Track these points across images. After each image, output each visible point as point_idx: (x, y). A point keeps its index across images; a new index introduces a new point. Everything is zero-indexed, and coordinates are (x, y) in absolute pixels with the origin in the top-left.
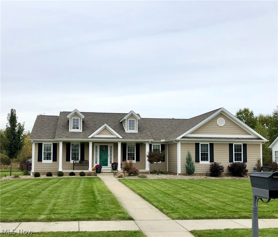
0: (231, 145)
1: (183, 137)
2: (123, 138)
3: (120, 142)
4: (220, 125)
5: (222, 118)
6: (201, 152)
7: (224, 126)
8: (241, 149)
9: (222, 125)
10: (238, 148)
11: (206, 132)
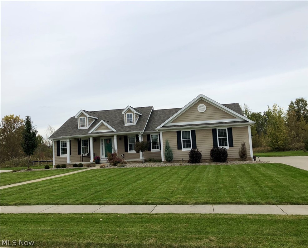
0: (214, 131)
1: (163, 127)
2: (117, 132)
3: (115, 135)
4: (201, 112)
5: (203, 104)
6: (183, 139)
7: (205, 112)
8: (226, 134)
9: (203, 111)
10: (222, 133)
11: (187, 119)
